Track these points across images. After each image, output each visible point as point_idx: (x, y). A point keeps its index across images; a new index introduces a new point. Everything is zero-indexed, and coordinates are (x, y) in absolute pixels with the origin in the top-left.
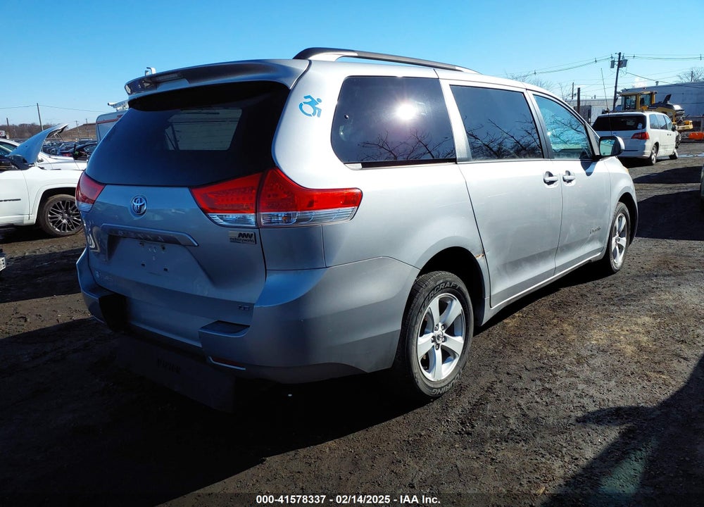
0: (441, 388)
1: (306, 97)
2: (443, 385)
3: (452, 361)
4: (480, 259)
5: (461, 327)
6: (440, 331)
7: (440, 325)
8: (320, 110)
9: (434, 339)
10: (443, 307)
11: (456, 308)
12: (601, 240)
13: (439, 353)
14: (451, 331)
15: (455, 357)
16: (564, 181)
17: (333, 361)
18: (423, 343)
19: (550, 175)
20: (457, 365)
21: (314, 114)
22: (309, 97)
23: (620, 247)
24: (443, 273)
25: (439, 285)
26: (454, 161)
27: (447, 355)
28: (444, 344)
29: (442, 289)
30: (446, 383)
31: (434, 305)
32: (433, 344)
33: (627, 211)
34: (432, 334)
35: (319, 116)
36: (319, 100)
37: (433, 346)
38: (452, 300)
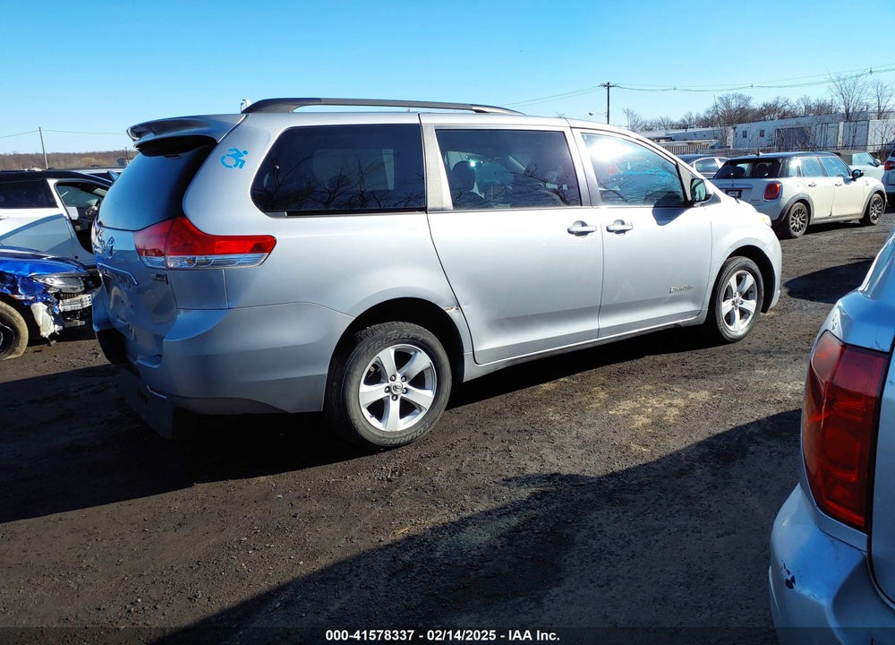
0: (394, 439)
1: (230, 150)
2: (397, 436)
3: (418, 414)
4: (453, 313)
5: (431, 379)
6: (399, 382)
7: (399, 376)
8: (243, 162)
9: (389, 390)
10: (402, 359)
11: (422, 361)
12: (694, 300)
13: (395, 405)
14: (417, 382)
15: (421, 411)
16: (608, 231)
18: (370, 391)
19: (584, 224)
20: (423, 419)
21: (235, 166)
23: (744, 313)
24: (401, 323)
25: (391, 335)
26: (424, 209)
27: (407, 408)
28: (404, 396)
29: (394, 339)
30: (404, 434)
31: (387, 356)
32: (388, 394)
33: (755, 267)
34: (385, 385)
35: (241, 167)
36: (246, 153)
37: (388, 396)
38: (416, 352)
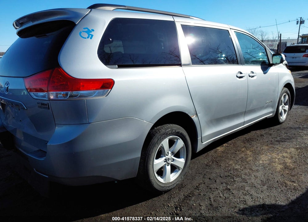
0: (169, 187)
1: (84, 29)
2: (170, 185)
3: (178, 171)
4: (194, 118)
5: (184, 153)
6: (170, 156)
7: (170, 152)
8: (92, 36)
9: (166, 160)
10: (172, 143)
11: (180, 144)
12: (272, 107)
13: (168, 168)
14: (177, 155)
15: (179, 170)
16: (250, 76)
17: (95, 175)
18: (158, 163)
19: (241, 73)
20: (181, 174)
21: (88, 38)
22: (87, 28)
23: (285, 111)
24: (171, 125)
25: (168, 132)
26: (180, 65)
27: (174, 168)
28: (172, 163)
29: (169, 134)
30: (173, 183)
31: (165, 143)
32: (165, 163)
33: (289, 92)
34: (164, 158)
35: (91, 38)
36: (93, 30)
37: (165, 164)
38: (177, 140)
